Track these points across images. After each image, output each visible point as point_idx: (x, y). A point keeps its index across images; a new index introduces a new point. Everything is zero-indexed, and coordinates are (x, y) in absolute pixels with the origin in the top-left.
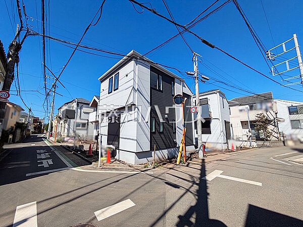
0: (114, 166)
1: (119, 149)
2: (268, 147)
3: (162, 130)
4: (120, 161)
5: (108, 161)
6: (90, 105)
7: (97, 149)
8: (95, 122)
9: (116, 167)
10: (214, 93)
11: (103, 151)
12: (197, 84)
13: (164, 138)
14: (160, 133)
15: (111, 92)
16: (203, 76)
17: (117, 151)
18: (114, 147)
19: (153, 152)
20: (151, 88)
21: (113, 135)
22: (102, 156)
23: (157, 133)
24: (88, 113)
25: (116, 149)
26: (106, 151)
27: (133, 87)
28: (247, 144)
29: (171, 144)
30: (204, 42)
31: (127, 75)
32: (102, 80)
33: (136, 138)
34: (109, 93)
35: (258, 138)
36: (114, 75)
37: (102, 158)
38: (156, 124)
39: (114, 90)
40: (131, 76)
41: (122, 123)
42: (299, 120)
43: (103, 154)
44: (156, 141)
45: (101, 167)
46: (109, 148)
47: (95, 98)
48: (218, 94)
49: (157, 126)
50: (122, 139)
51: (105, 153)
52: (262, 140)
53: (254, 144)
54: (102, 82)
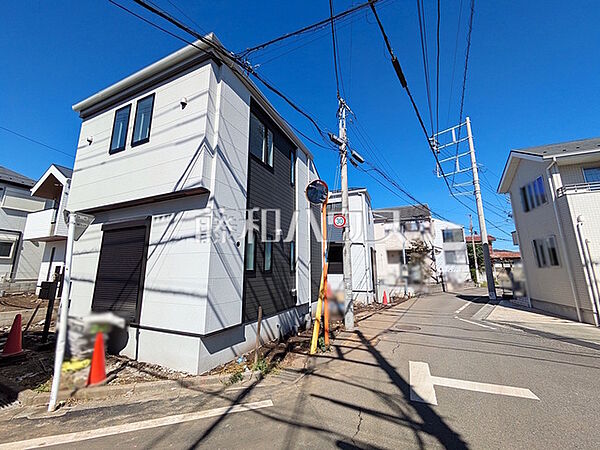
0: (119, 393)
1: (138, 327)
2: (428, 294)
3: (268, 266)
4: (140, 367)
5: (96, 375)
6: (33, 190)
7: (47, 325)
8: (47, 240)
9: (130, 398)
10: (357, 194)
11: (74, 336)
12: (345, 168)
13: (272, 287)
14: (265, 273)
15: (122, 148)
16: (354, 152)
17: (132, 331)
18: (119, 321)
19: (248, 328)
20: (251, 156)
21: (120, 281)
22: (68, 357)
23: (258, 274)
24: (24, 214)
25: (127, 325)
26: (87, 336)
27: (205, 140)
28: (400, 291)
29: (284, 300)
30: (396, 64)
31: (184, 105)
32: (89, 113)
33: (204, 291)
34: (112, 152)
35: (411, 281)
36: (134, 102)
37: (68, 366)
38: (258, 250)
39: (134, 145)
40: (199, 107)
41: (157, 245)
42: (454, 252)
43: (74, 349)
44: (256, 297)
45: (62, 411)
46: (101, 325)
47: (53, 170)
48: (363, 196)
49: (259, 254)
50: (152, 294)
51: (84, 342)
52: (417, 282)
53: (411, 290)
54: (86, 117)
